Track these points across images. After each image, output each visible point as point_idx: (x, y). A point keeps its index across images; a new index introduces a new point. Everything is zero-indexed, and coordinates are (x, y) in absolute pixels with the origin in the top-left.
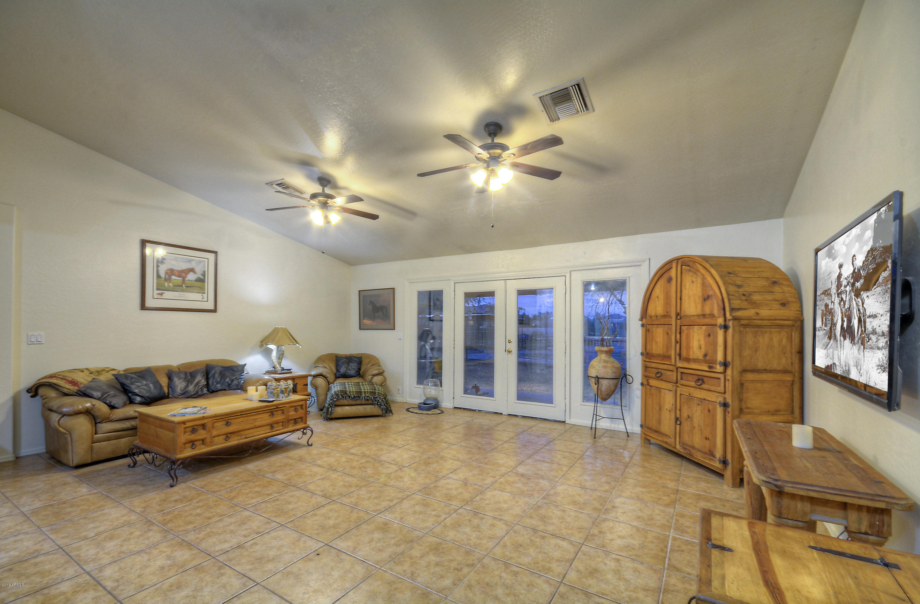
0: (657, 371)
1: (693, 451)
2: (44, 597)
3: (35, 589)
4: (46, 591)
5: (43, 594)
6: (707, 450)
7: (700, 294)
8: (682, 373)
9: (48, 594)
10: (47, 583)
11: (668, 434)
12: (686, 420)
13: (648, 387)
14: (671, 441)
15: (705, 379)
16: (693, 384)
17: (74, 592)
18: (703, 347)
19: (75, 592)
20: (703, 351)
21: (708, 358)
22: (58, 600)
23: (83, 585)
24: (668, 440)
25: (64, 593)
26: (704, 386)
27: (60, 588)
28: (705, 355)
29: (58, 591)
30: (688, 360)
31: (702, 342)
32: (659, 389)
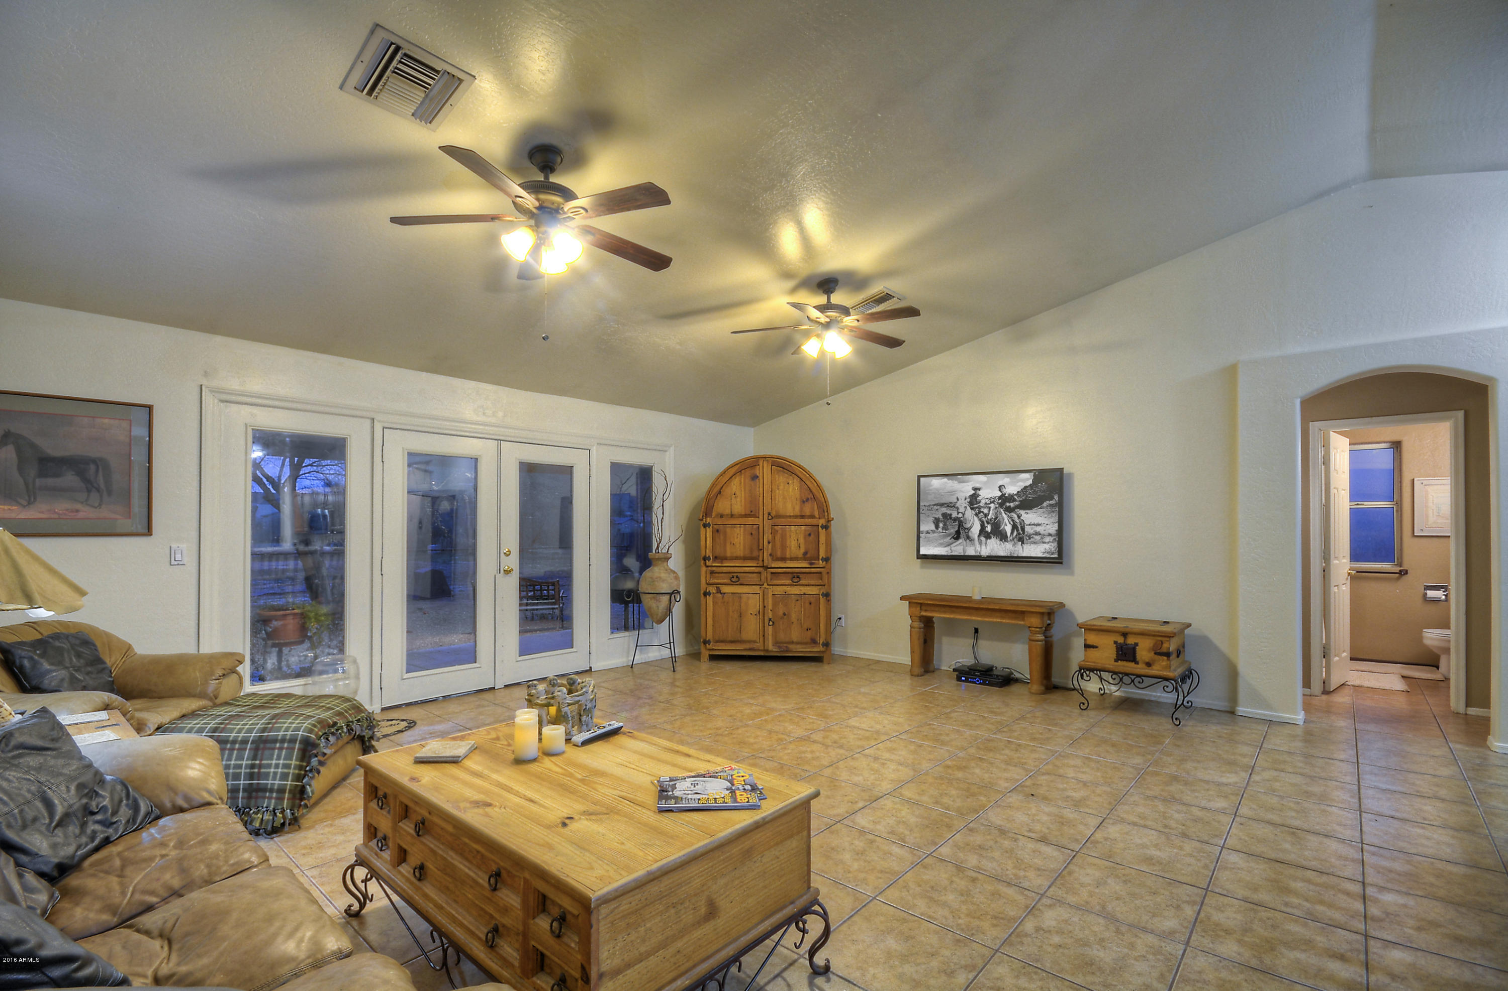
0: (731, 575)
1: (792, 647)
2: (1263, 955)
3: (1261, 977)
4: (1254, 963)
5: (1262, 962)
6: (808, 640)
7: (798, 496)
8: (772, 573)
9: (1255, 956)
10: (1242, 972)
11: (754, 639)
12: (782, 618)
13: (719, 595)
14: (759, 645)
15: (801, 576)
16: (788, 582)
17: (1230, 934)
18: (802, 546)
19: (1228, 932)
20: (802, 550)
21: (808, 555)
22: (1253, 939)
23: (1210, 933)
24: (755, 646)
25: (1240, 942)
26: (802, 582)
27: (1235, 952)
28: (805, 553)
29: (1242, 950)
30: (783, 559)
31: (802, 541)
32: (739, 595)
